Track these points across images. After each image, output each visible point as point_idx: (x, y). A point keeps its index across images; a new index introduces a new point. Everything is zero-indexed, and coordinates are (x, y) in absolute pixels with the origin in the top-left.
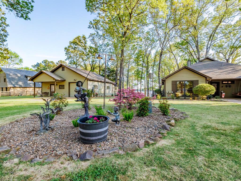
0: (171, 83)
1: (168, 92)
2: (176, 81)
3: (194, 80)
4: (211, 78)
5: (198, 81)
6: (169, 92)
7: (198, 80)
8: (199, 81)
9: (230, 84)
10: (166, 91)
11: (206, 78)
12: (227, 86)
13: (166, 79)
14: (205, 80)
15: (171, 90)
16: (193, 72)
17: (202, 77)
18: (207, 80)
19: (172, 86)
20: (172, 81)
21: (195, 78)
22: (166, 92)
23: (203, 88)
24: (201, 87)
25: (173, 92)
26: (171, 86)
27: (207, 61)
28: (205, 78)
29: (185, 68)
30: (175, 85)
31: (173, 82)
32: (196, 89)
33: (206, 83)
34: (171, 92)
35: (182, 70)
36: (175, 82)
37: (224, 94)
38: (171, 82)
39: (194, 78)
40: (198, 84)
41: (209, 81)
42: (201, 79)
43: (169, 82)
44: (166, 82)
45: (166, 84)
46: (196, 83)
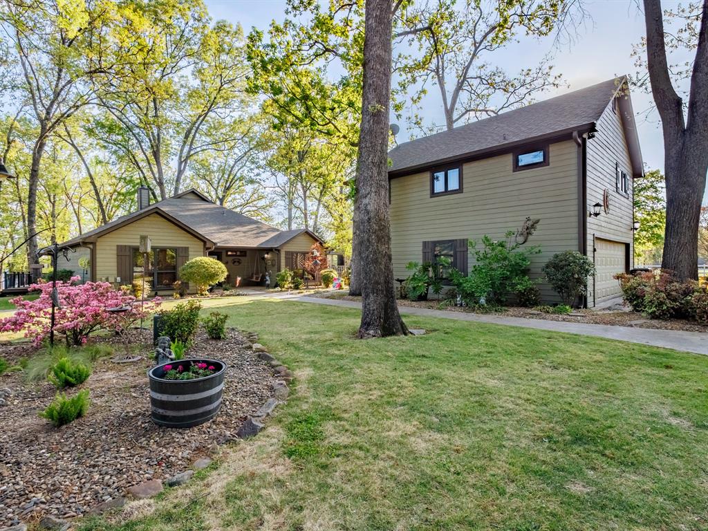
0: (115, 252)
1: (104, 278)
2: (130, 246)
3: (179, 247)
4: (215, 244)
5: (186, 249)
6: (107, 279)
7: (188, 248)
9: (240, 258)
10: (98, 277)
11: (205, 243)
12: (235, 262)
13: (99, 239)
14: (202, 247)
15: (115, 272)
16: (177, 228)
17: (196, 239)
18: (207, 249)
19: (117, 262)
20: (118, 246)
21: (181, 242)
23: (204, 267)
24: (200, 266)
25: (121, 278)
26: (115, 260)
27: (193, 199)
28: (202, 243)
29: (157, 213)
30: (128, 257)
31: (120, 248)
32: (189, 270)
33: (205, 255)
34: (116, 279)
35: (146, 216)
36: (128, 250)
37: (239, 279)
38: (115, 248)
39: (178, 242)
40: (187, 258)
41: (210, 250)
42: (194, 246)
43: (108, 248)
44: (97, 248)
45: (97, 256)
46: (184, 254)
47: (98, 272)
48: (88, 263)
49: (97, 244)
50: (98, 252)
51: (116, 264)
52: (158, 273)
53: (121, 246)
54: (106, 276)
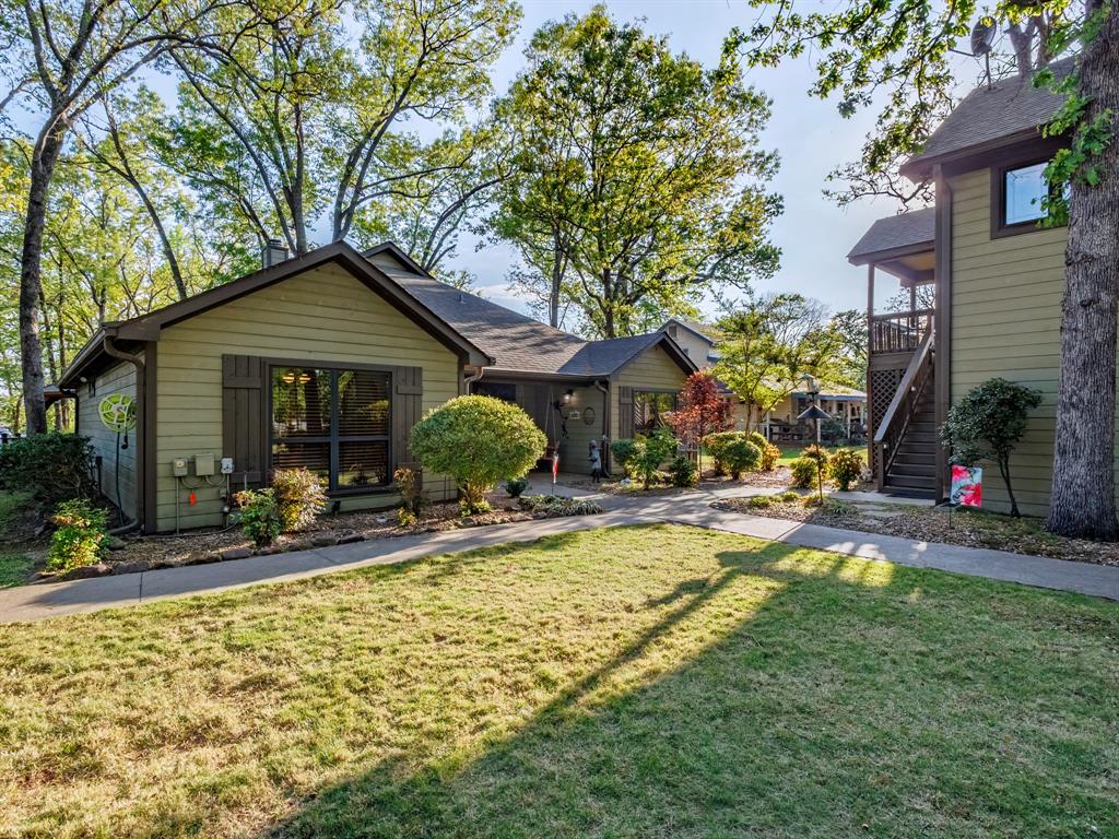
0: (218, 376)
1: (180, 463)
2: (262, 361)
3: (398, 368)
4: (490, 361)
5: (416, 374)
6: (192, 464)
7: (420, 369)
8: (424, 373)
10: (162, 458)
11: (462, 354)
13: (165, 333)
15: (218, 441)
17: (439, 346)
18: (468, 375)
20: (224, 357)
21: (402, 353)
22: (162, 470)
25: (235, 463)
26: (217, 403)
29: (337, 258)
30: (255, 395)
31: (231, 364)
33: (461, 391)
34: (218, 465)
35: (312, 272)
36: (255, 370)
38: (218, 364)
39: (395, 352)
40: (417, 399)
41: (472, 379)
42: (435, 364)
43: (197, 362)
44: (161, 360)
45: (161, 389)
46: (409, 388)
47: (161, 443)
48: (131, 411)
49: (161, 347)
50: (161, 374)
51: (218, 416)
52: (342, 444)
53: (236, 357)
54: (189, 455)
